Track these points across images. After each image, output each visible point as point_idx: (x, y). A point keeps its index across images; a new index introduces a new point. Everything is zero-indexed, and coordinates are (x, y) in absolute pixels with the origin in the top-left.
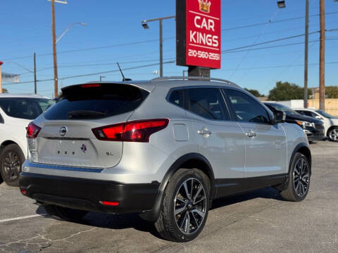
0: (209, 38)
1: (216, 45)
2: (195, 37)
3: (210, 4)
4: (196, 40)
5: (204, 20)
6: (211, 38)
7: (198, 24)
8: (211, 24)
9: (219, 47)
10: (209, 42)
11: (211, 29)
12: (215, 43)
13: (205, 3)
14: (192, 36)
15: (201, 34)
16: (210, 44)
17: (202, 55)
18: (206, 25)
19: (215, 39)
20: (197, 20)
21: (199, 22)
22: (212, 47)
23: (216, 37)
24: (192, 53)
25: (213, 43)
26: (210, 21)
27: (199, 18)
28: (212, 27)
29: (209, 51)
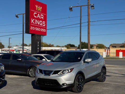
0: (41, 22)
1: (45, 25)
2: (34, 21)
3: (41, 8)
4: (35, 23)
5: (39, 14)
6: (42, 22)
7: (35, 16)
8: (42, 16)
9: (46, 26)
10: (41, 24)
13: (39, 7)
14: (32, 21)
15: (37, 21)
16: (42, 25)
17: (37, 29)
18: (39, 17)
19: (44, 23)
20: (35, 14)
21: (36, 15)
24: (32, 28)
26: (41, 15)
27: (36, 13)
28: (43, 18)
29: (41, 28)
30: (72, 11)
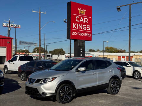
0: (84, 26)
1: (89, 30)
3: (85, 10)
4: (77, 27)
5: (82, 18)
6: (86, 26)
7: (77, 20)
8: (86, 20)
9: (91, 30)
11: (86, 22)
12: (89, 29)
13: (82, 10)
14: (74, 26)
15: (79, 25)
16: (86, 29)
17: (80, 34)
18: (82, 21)
19: (88, 27)
20: (77, 18)
21: (79, 19)
22: (86, 30)
23: (89, 26)
24: (73, 33)
25: (87, 28)
26: (85, 18)
27: (79, 17)
28: (87, 21)
29: (84, 32)
30: (120, 11)
